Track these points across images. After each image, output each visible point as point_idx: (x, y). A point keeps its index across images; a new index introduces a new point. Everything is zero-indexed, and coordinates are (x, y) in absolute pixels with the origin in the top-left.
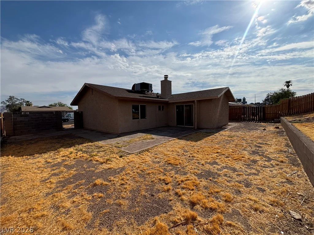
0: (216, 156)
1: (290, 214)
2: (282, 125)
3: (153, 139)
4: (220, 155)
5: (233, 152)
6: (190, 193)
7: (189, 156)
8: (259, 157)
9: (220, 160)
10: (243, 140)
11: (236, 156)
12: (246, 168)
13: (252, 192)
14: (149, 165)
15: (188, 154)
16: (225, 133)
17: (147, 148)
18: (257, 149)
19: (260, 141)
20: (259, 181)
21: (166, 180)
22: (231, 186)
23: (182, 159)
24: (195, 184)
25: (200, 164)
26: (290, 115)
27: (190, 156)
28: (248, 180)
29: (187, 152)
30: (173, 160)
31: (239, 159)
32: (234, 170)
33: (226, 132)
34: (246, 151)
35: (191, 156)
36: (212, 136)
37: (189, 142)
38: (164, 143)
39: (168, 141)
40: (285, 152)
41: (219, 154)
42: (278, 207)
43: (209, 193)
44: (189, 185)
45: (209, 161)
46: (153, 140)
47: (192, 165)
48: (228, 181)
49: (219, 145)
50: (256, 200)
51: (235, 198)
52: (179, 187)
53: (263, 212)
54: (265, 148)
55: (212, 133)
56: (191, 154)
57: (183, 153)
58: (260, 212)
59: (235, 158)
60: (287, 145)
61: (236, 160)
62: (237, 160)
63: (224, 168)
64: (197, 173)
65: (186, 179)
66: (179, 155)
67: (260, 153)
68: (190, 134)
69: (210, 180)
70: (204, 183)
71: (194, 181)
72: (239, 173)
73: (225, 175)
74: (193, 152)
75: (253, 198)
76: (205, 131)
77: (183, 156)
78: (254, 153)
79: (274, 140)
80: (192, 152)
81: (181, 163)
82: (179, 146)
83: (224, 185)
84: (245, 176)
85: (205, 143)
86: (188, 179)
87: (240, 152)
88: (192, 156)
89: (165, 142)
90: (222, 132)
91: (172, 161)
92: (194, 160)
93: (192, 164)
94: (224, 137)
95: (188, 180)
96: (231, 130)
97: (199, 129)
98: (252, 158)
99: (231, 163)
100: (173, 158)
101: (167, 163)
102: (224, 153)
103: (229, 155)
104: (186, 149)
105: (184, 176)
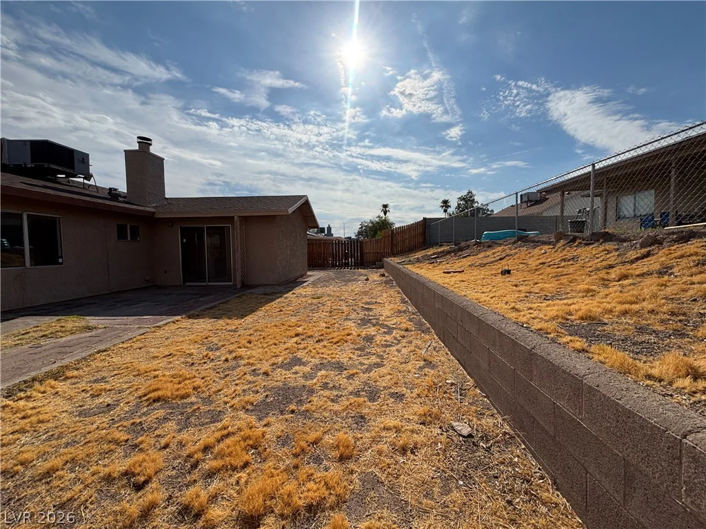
0: (296, 343)
1: (454, 430)
2: (387, 272)
3: (89, 329)
4: (303, 340)
5: (329, 328)
6: (238, 482)
7: (223, 358)
8: (374, 328)
9: (306, 351)
10: (340, 300)
11: (336, 335)
12: (360, 356)
13: (385, 407)
14: (57, 432)
15: (222, 354)
16: (303, 292)
17: (55, 366)
18: (367, 313)
19: (366, 299)
20: (389, 377)
21: (138, 470)
22: (344, 410)
23: (203, 374)
24: (251, 442)
25: (258, 375)
26: (394, 254)
27: (227, 360)
28: (371, 382)
29: (218, 349)
30: (169, 385)
31: (343, 339)
32: (340, 367)
33: (305, 290)
34: (351, 320)
35: (230, 357)
36: (279, 300)
37: (221, 322)
38: (139, 338)
39: (153, 329)
40: (405, 312)
41: (302, 337)
42: (434, 424)
43: (296, 455)
44: (230, 454)
45: (280, 359)
46: (90, 334)
47: (237, 382)
48: (333, 401)
49: (298, 318)
50: (397, 425)
51: (358, 439)
52: (196, 475)
53: (417, 448)
54: (377, 310)
55: (278, 293)
56: (231, 352)
57: (205, 354)
58: (413, 453)
59: (335, 340)
60: (403, 301)
61: (338, 342)
62: (340, 344)
63: (318, 368)
64: (252, 404)
65: (218, 435)
66: (193, 364)
67: (373, 321)
68: (223, 301)
69: (293, 412)
70: (276, 426)
71: (248, 432)
72: (351, 372)
73: (325, 386)
74: (236, 345)
75: (391, 422)
76: (261, 290)
77: (205, 363)
78: (364, 322)
79: (385, 295)
80: (232, 347)
81: (199, 387)
82: (192, 337)
83: (327, 415)
84: (362, 374)
85: (265, 318)
86: (225, 432)
87: (340, 324)
88: (235, 358)
89: (142, 331)
90: (298, 290)
91: (168, 390)
92: (239, 366)
93: (234, 381)
94: (304, 300)
95: (228, 435)
96: (314, 284)
97: (246, 286)
98: (364, 333)
99: (330, 352)
100: (173, 376)
101: (147, 400)
102: (312, 333)
103: (322, 335)
104: (215, 340)
105: (212, 427)
